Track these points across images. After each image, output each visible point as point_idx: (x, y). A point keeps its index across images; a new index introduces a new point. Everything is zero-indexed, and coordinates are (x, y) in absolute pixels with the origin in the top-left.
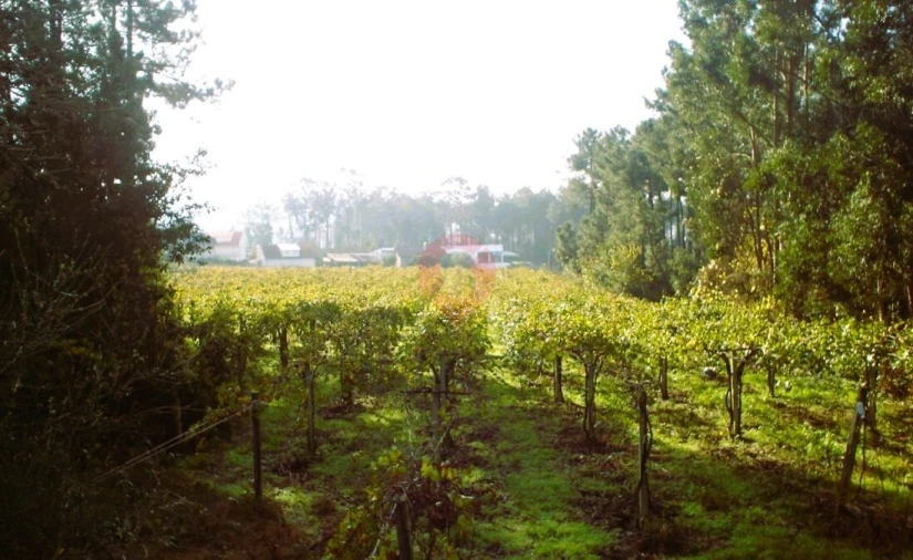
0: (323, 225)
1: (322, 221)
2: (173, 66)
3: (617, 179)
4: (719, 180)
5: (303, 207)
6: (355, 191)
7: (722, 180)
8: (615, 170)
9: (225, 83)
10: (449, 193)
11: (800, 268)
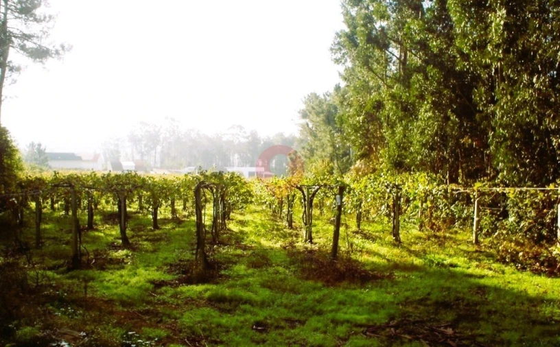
0: (153, 152)
1: (152, 149)
2: (38, 37)
3: (318, 119)
4: (362, 112)
5: (140, 140)
6: (174, 132)
7: (364, 112)
8: (318, 114)
9: (66, 46)
10: (233, 135)
11: (397, 160)
